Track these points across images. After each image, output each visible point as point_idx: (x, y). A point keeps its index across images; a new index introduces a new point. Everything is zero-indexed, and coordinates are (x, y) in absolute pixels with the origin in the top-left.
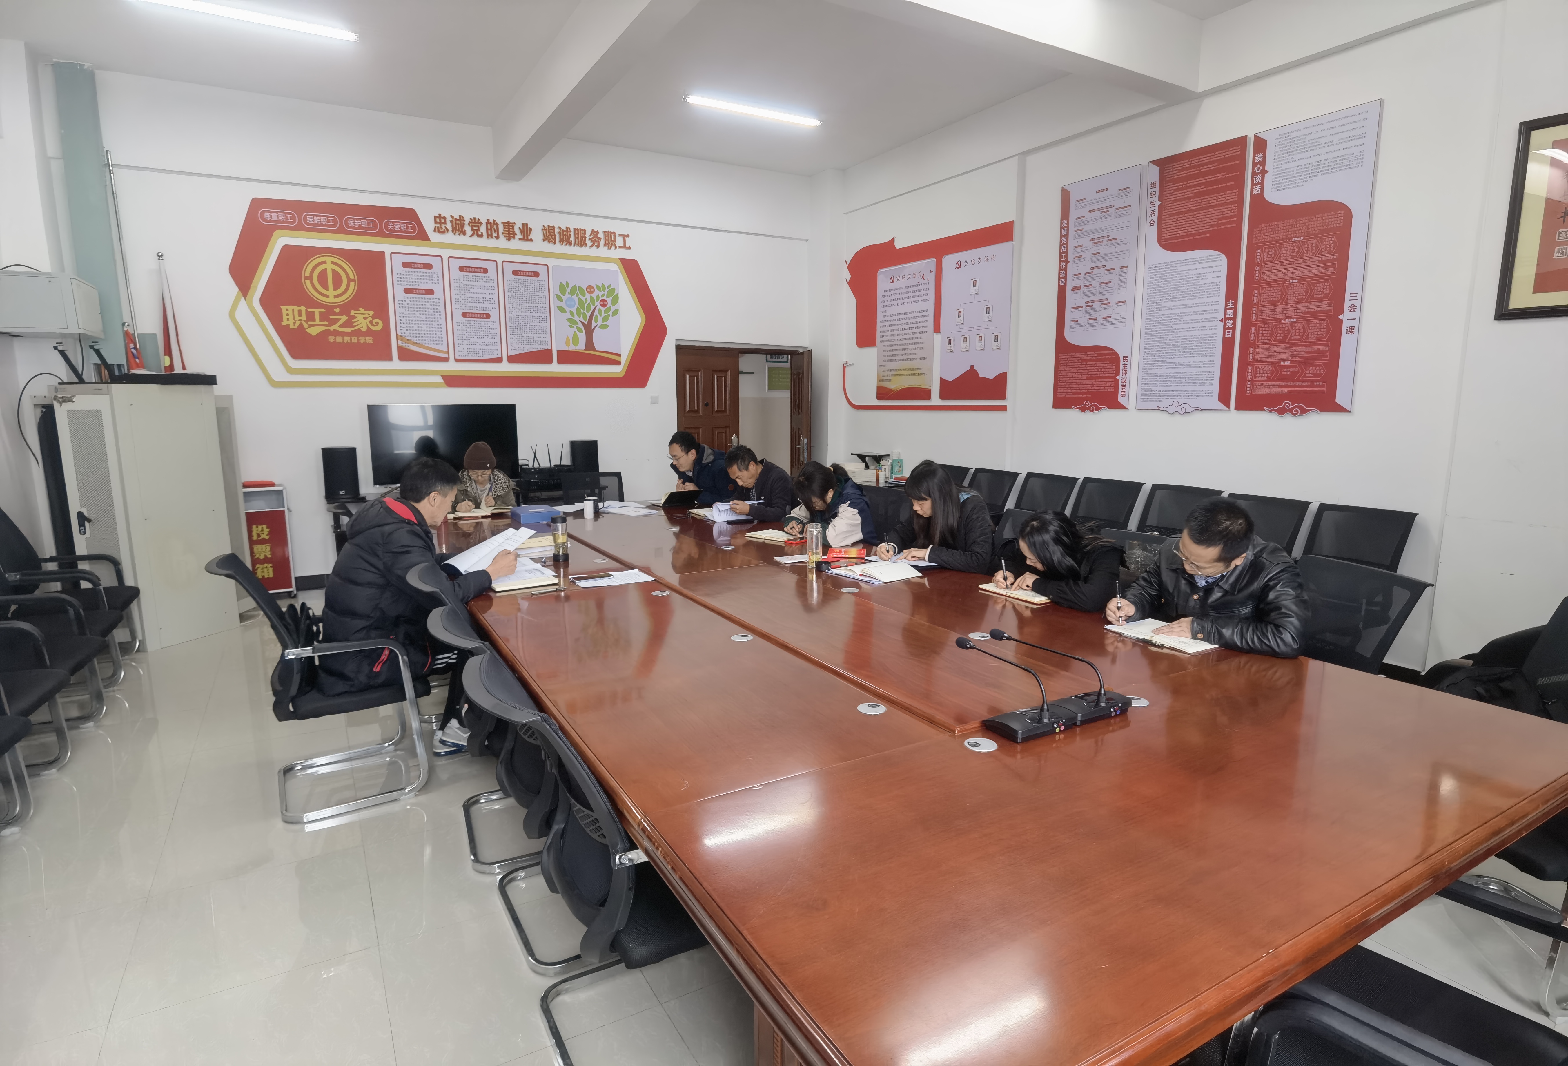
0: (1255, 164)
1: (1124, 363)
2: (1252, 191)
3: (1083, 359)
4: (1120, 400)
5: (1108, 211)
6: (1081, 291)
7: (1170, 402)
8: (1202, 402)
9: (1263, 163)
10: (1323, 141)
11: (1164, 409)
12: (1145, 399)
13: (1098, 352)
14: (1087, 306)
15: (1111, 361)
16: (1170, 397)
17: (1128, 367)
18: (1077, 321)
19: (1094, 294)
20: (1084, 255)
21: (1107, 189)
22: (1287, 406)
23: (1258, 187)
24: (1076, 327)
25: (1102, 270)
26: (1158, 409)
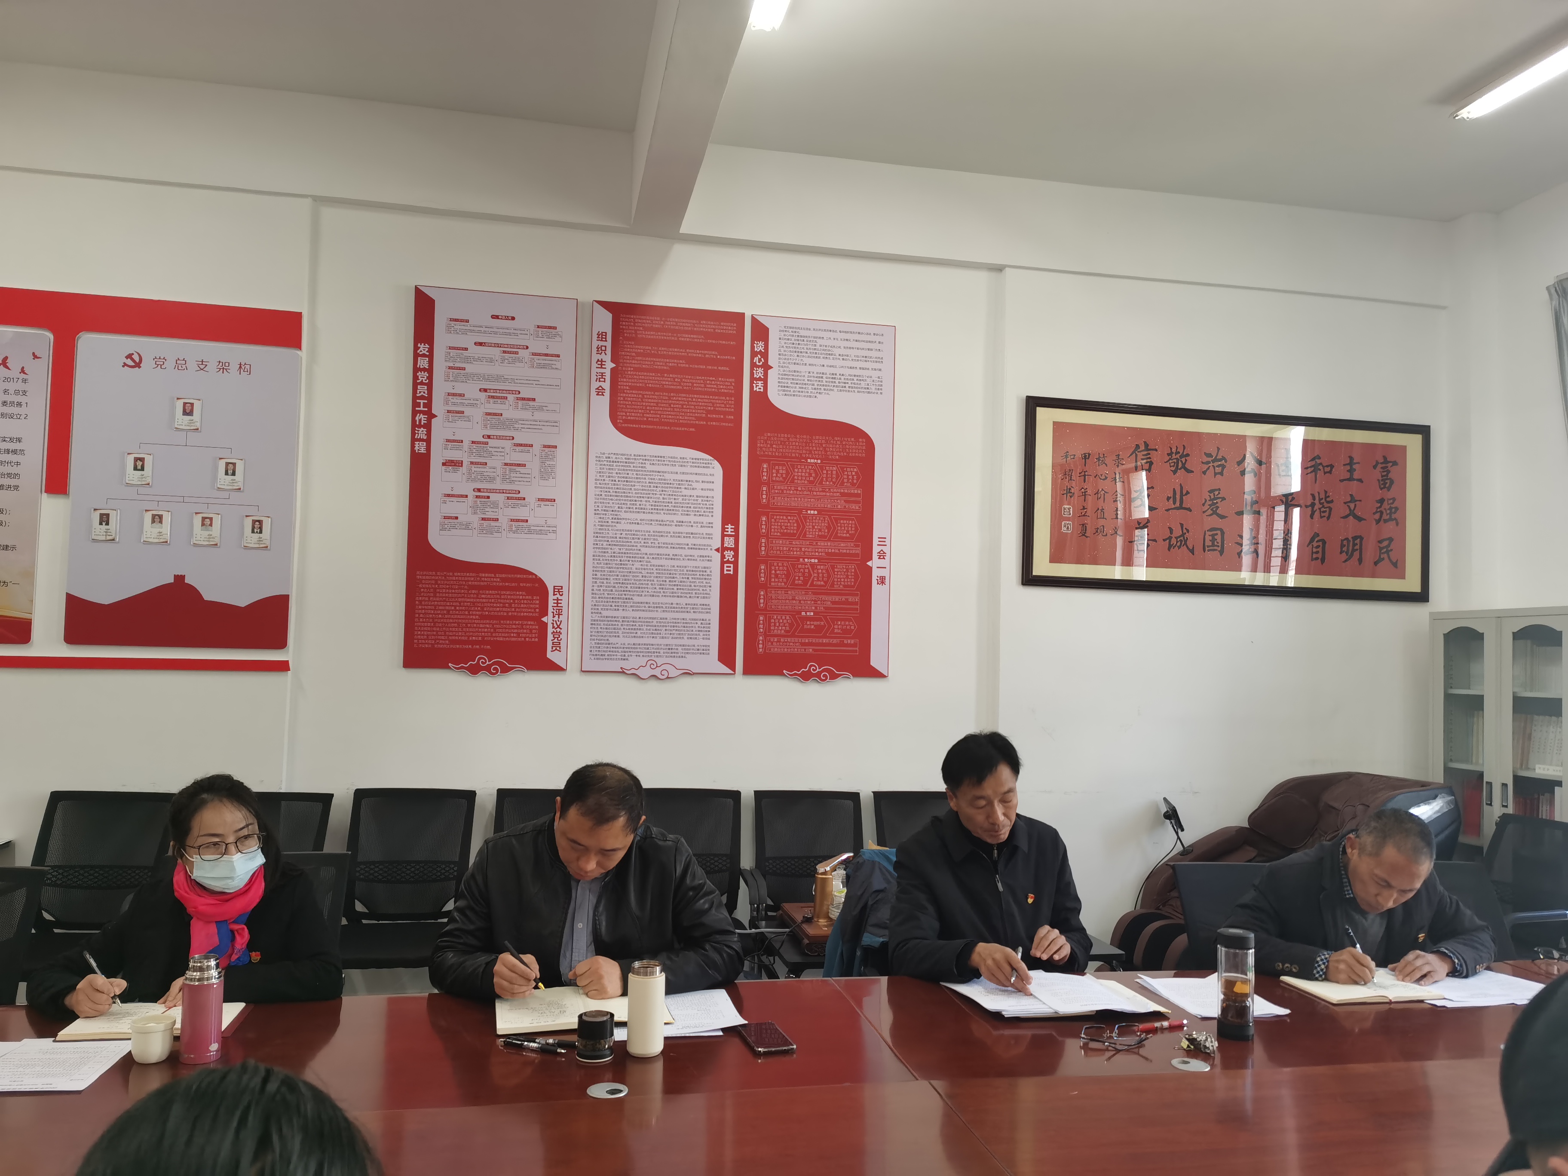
0: (754, 354)
1: (555, 597)
2: (752, 387)
3: (470, 583)
4: (550, 655)
5: (517, 353)
6: (464, 469)
7: (643, 661)
8: (693, 663)
9: (765, 355)
10: (837, 351)
11: (633, 671)
12: (598, 657)
13: (504, 576)
14: (477, 497)
15: (530, 592)
16: (641, 654)
17: (564, 604)
18: (457, 518)
19: (492, 480)
20: (468, 411)
21: (513, 318)
22: (813, 670)
23: (760, 383)
24: (454, 528)
25: (508, 444)
26: (622, 672)
